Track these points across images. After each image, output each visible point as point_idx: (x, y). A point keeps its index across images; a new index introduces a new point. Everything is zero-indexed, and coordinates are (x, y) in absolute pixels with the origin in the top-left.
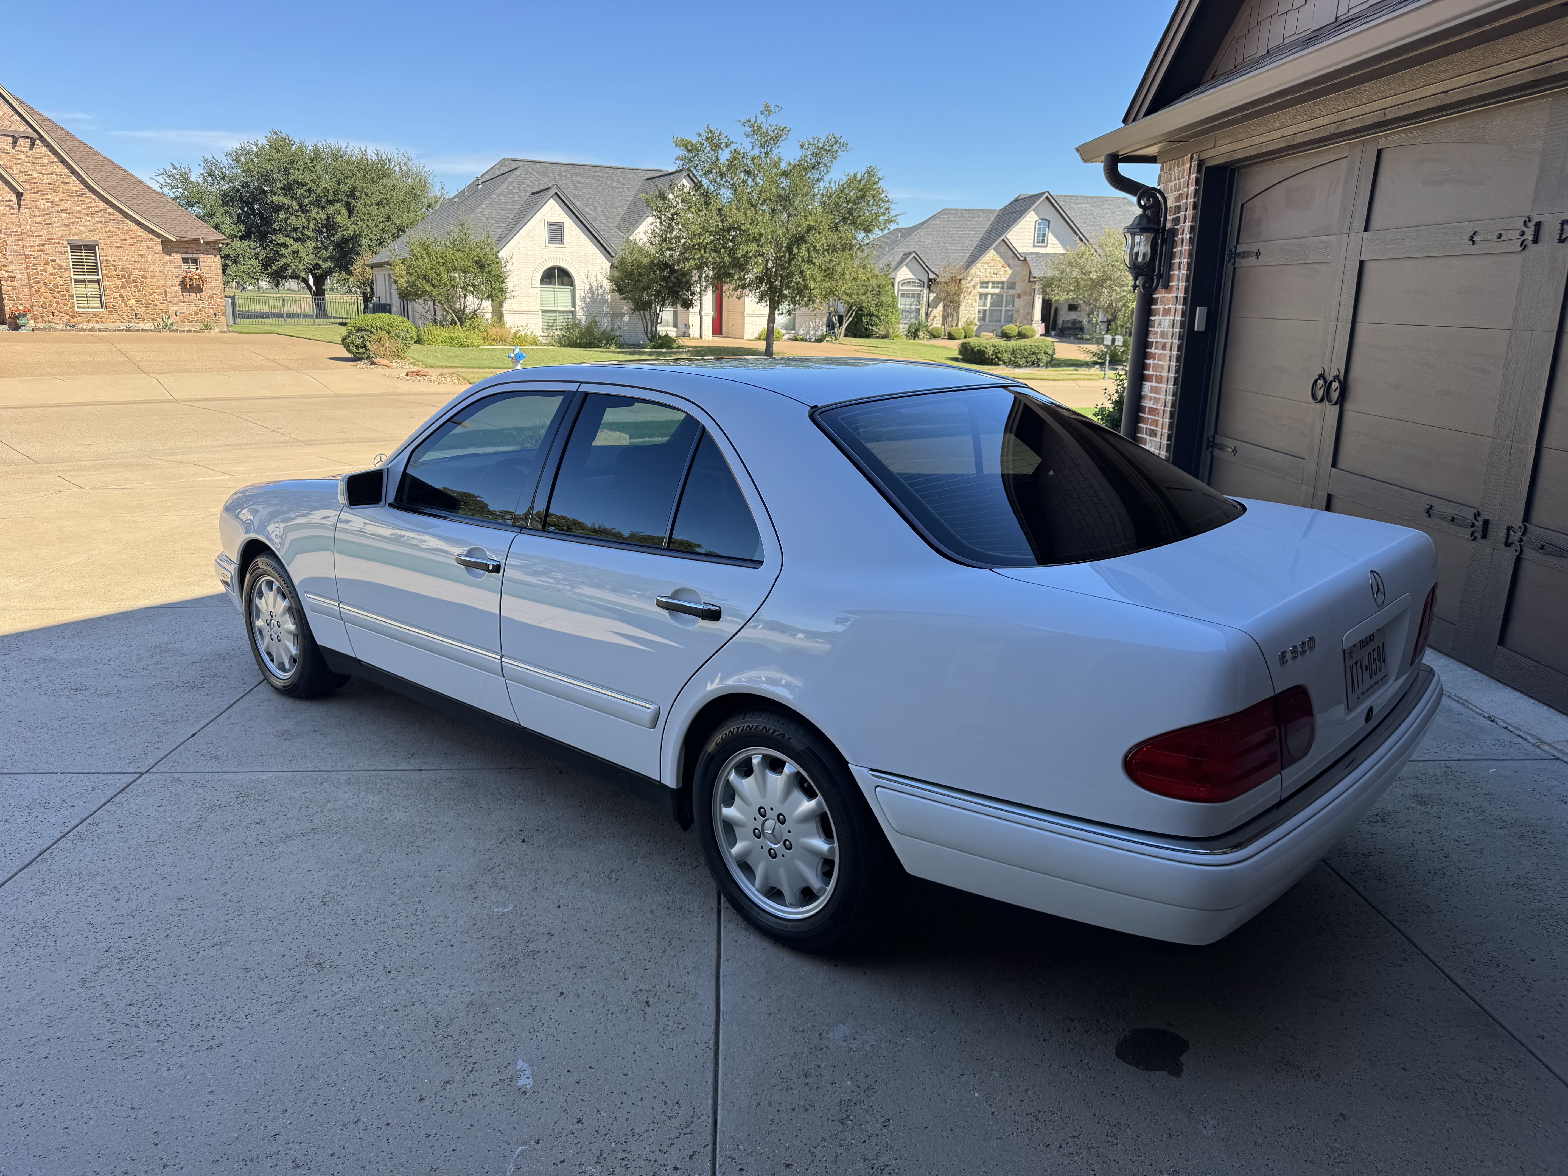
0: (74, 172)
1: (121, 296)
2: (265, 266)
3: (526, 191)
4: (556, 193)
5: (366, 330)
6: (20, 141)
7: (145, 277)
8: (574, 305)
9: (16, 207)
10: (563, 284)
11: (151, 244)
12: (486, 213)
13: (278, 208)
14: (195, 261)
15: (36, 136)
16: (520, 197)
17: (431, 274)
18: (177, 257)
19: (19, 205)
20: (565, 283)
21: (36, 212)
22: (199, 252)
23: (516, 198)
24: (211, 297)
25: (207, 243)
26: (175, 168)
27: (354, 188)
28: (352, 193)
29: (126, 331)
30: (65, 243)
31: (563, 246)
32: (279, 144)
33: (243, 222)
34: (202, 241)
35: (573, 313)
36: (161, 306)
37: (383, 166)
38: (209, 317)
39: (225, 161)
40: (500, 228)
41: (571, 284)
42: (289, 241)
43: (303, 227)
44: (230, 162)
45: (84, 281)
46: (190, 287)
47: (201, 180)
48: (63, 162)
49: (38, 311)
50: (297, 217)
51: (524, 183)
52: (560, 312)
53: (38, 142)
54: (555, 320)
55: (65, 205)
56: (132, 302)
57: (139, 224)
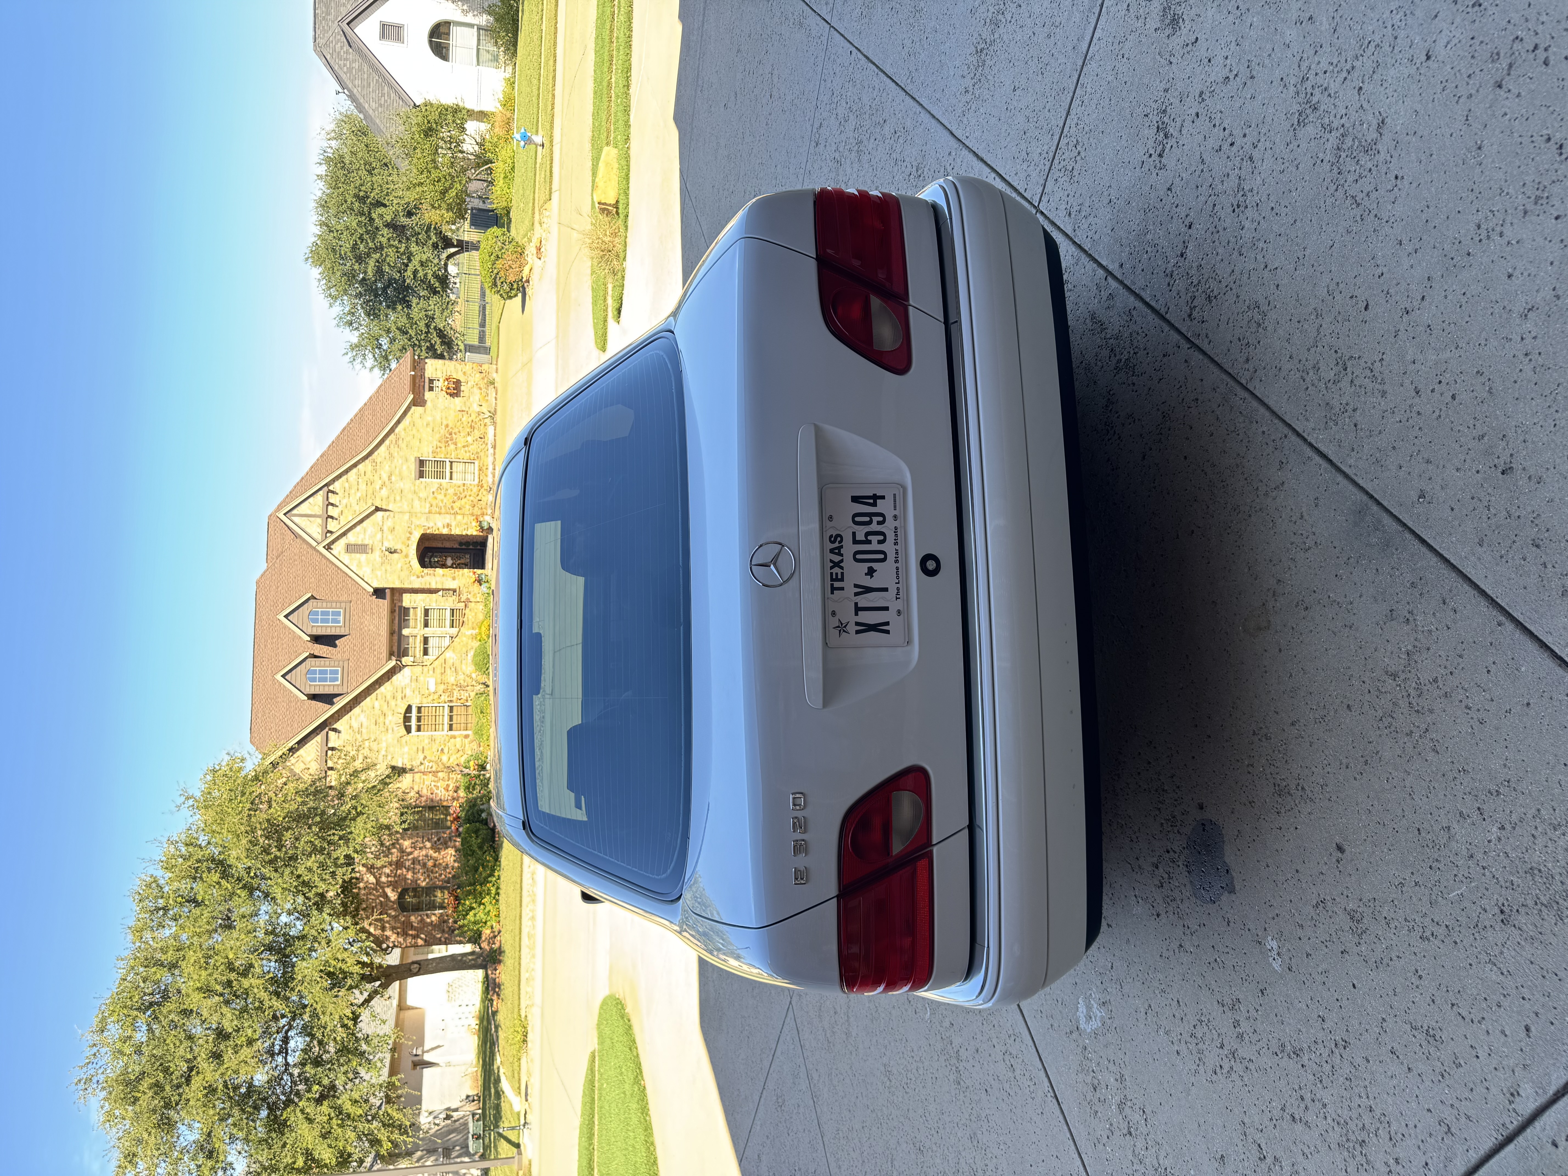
0: (355, 465)
1: (464, 447)
2: (435, 292)
3: (347, 52)
4: (348, 24)
5: (495, 278)
6: (331, 501)
7: (447, 426)
8: (471, 26)
9: (388, 513)
10: (448, 34)
11: (417, 415)
12: (374, 105)
13: (379, 271)
14: (431, 381)
15: (326, 489)
16: (354, 61)
17: (439, 187)
18: (428, 395)
19: (386, 510)
20: (446, 31)
21: (392, 498)
22: (422, 376)
23: (356, 65)
24: (465, 373)
25: (414, 368)
26: (347, 354)
27: (356, 196)
28: (362, 200)
29: (495, 449)
30: (418, 482)
31: (405, 27)
32: (316, 257)
33: (394, 303)
34: (413, 373)
35: (479, 28)
36: (473, 416)
37: (332, 160)
38: (483, 379)
39: (337, 309)
40: (389, 96)
41: (448, 23)
42: (411, 268)
43: (397, 252)
44: (337, 304)
45: (451, 473)
46: (455, 389)
47: (356, 333)
48: (347, 472)
49: (477, 511)
50: (387, 256)
51: (339, 53)
52: (478, 44)
53: (331, 488)
54: (488, 51)
55: (385, 477)
56: (470, 439)
57: (399, 422)
